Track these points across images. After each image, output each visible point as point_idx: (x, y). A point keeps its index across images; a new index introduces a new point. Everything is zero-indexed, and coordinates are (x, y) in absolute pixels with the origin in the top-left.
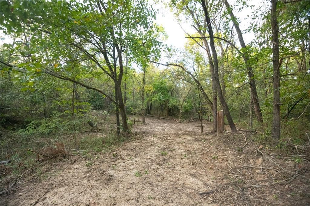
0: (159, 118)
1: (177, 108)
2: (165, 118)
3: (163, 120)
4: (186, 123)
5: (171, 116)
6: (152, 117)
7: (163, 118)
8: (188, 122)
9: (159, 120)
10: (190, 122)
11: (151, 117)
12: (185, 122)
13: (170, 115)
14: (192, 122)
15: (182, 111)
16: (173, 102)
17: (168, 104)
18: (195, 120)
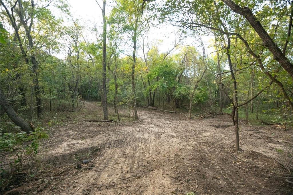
0: (162, 112)
1: (187, 98)
2: (171, 111)
3: (168, 114)
4: (200, 120)
5: (180, 108)
6: (155, 109)
7: (168, 111)
8: (203, 119)
9: (162, 114)
10: (205, 117)
11: (153, 109)
12: (197, 117)
13: (177, 107)
14: (208, 117)
15: (193, 102)
16: (180, 90)
17: (173, 93)
18: (212, 115)
